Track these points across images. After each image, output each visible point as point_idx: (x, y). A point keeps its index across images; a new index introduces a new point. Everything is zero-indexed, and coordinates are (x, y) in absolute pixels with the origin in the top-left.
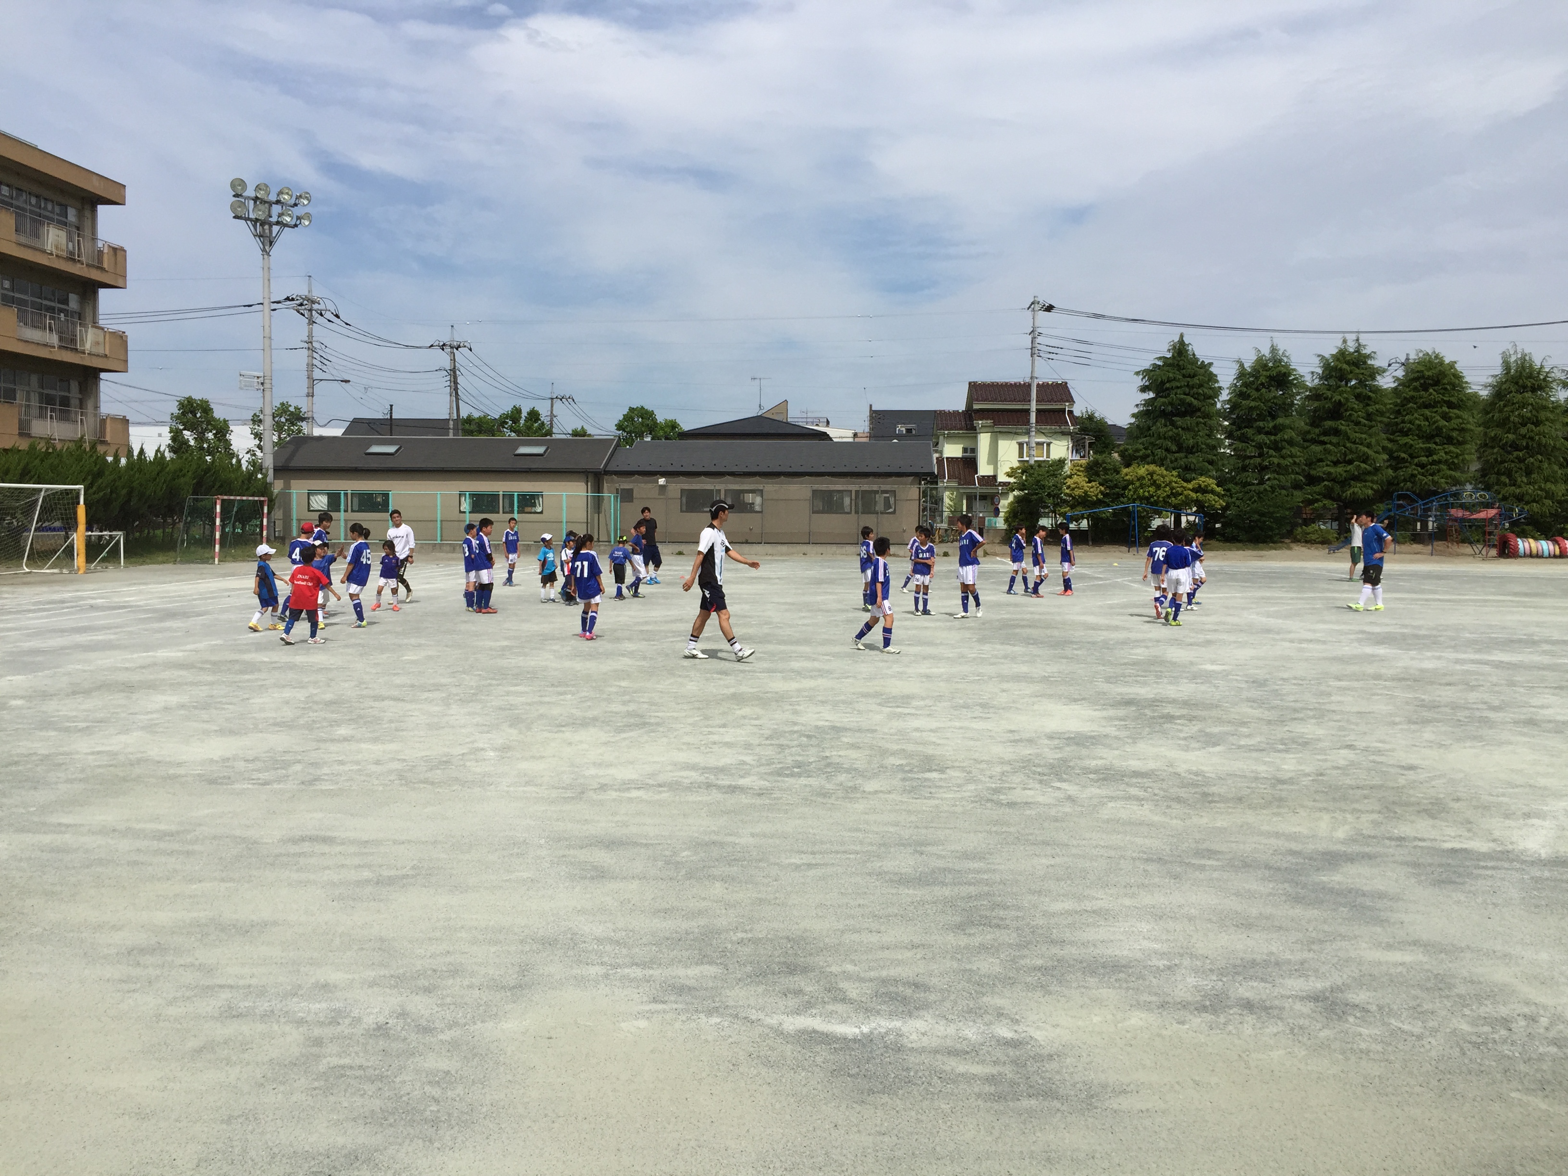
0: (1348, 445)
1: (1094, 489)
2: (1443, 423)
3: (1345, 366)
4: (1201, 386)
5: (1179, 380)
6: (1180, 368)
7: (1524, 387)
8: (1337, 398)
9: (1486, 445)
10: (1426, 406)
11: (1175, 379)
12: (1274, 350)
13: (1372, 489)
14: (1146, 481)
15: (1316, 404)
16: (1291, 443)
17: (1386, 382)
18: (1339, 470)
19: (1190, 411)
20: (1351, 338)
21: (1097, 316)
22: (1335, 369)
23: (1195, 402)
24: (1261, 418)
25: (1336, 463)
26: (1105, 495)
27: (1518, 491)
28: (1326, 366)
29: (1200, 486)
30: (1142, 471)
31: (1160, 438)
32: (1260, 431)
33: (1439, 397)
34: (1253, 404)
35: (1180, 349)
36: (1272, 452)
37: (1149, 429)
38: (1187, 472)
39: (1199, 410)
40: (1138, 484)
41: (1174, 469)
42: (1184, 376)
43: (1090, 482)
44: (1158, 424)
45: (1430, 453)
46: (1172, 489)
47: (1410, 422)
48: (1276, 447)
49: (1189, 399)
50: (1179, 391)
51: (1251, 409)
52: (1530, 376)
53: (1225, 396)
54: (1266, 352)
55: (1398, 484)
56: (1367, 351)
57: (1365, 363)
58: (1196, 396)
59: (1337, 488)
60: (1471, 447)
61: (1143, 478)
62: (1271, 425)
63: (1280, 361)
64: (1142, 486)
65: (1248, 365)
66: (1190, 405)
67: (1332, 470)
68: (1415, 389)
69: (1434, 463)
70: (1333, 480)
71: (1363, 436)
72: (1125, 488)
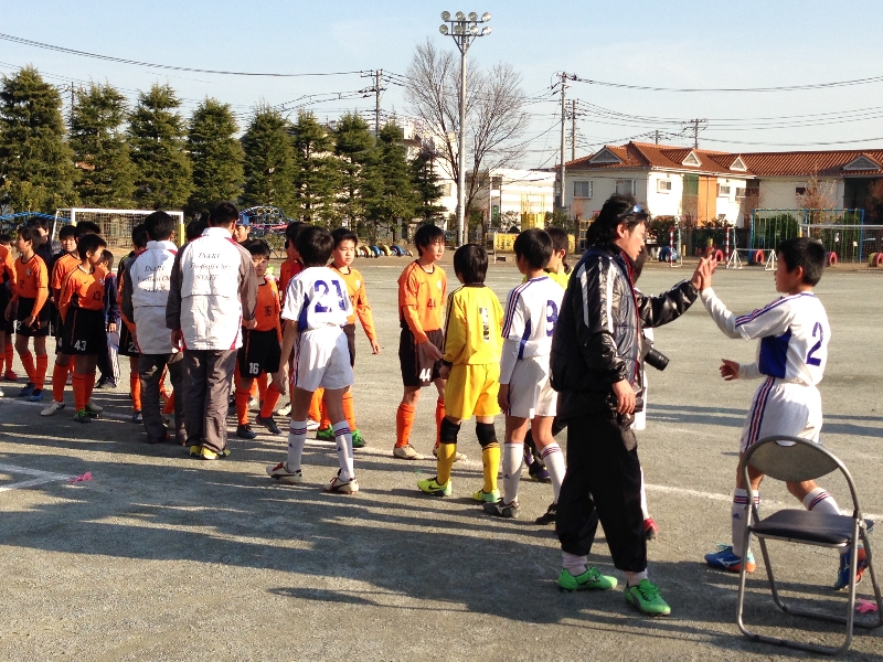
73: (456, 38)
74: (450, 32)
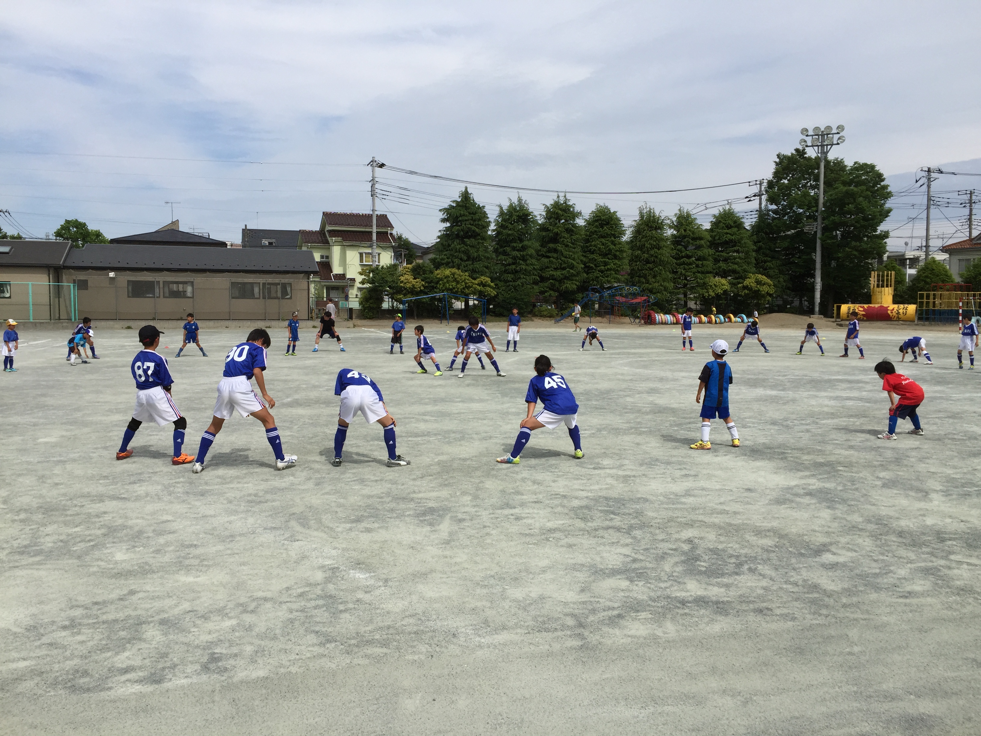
0: (563, 258)
1: (418, 283)
2: (612, 247)
3: (560, 212)
4: (480, 220)
5: (466, 216)
6: (467, 208)
7: (651, 227)
8: (556, 230)
9: (633, 260)
10: (602, 237)
11: (464, 215)
12: (520, 200)
13: (576, 285)
14: (450, 279)
15: (544, 234)
16: (531, 256)
17: (580, 222)
18: (558, 273)
19: (475, 235)
20: (562, 195)
21: (412, 173)
22: (554, 213)
23: (477, 230)
24: (513, 241)
25: (556, 269)
26: (425, 287)
27: (650, 286)
28: (548, 211)
29: (482, 282)
30: (447, 272)
31: (456, 252)
32: (514, 249)
33: (609, 232)
34: (510, 232)
35: (466, 196)
36: (521, 262)
37: (449, 245)
38: (474, 273)
39: (479, 235)
40: (445, 280)
41: (466, 271)
42: (470, 213)
43: (415, 279)
44: (455, 243)
45: (606, 264)
46: (466, 283)
47: (595, 246)
48: (524, 259)
49: (473, 228)
50: (467, 223)
51: (509, 235)
52: (654, 221)
53: (492, 227)
54: (515, 201)
55: (589, 282)
56: (570, 203)
57: (569, 210)
58: (477, 226)
59: (557, 284)
60: (626, 261)
61: (448, 277)
62: (520, 245)
63: (524, 206)
64: (448, 282)
65: (505, 208)
66: (474, 231)
67: (555, 273)
68: (596, 227)
69: (608, 270)
70: (555, 279)
71: (571, 253)
72: (437, 283)
73: (816, 148)
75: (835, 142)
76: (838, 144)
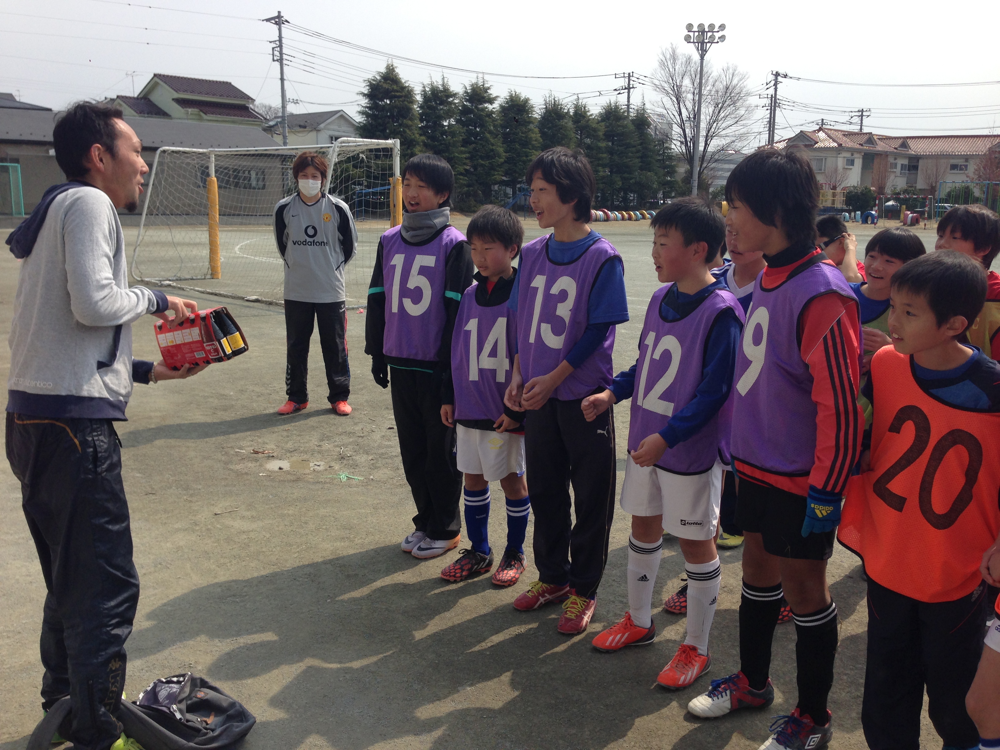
12: (443, 79)
22: (472, 94)
28: (467, 92)
35: (390, 70)
56: (488, 85)
57: (486, 93)
65: (428, 88)
73: (697, 44)
74: (692, 41)
75: (716, 41)
76: (718, 42)
